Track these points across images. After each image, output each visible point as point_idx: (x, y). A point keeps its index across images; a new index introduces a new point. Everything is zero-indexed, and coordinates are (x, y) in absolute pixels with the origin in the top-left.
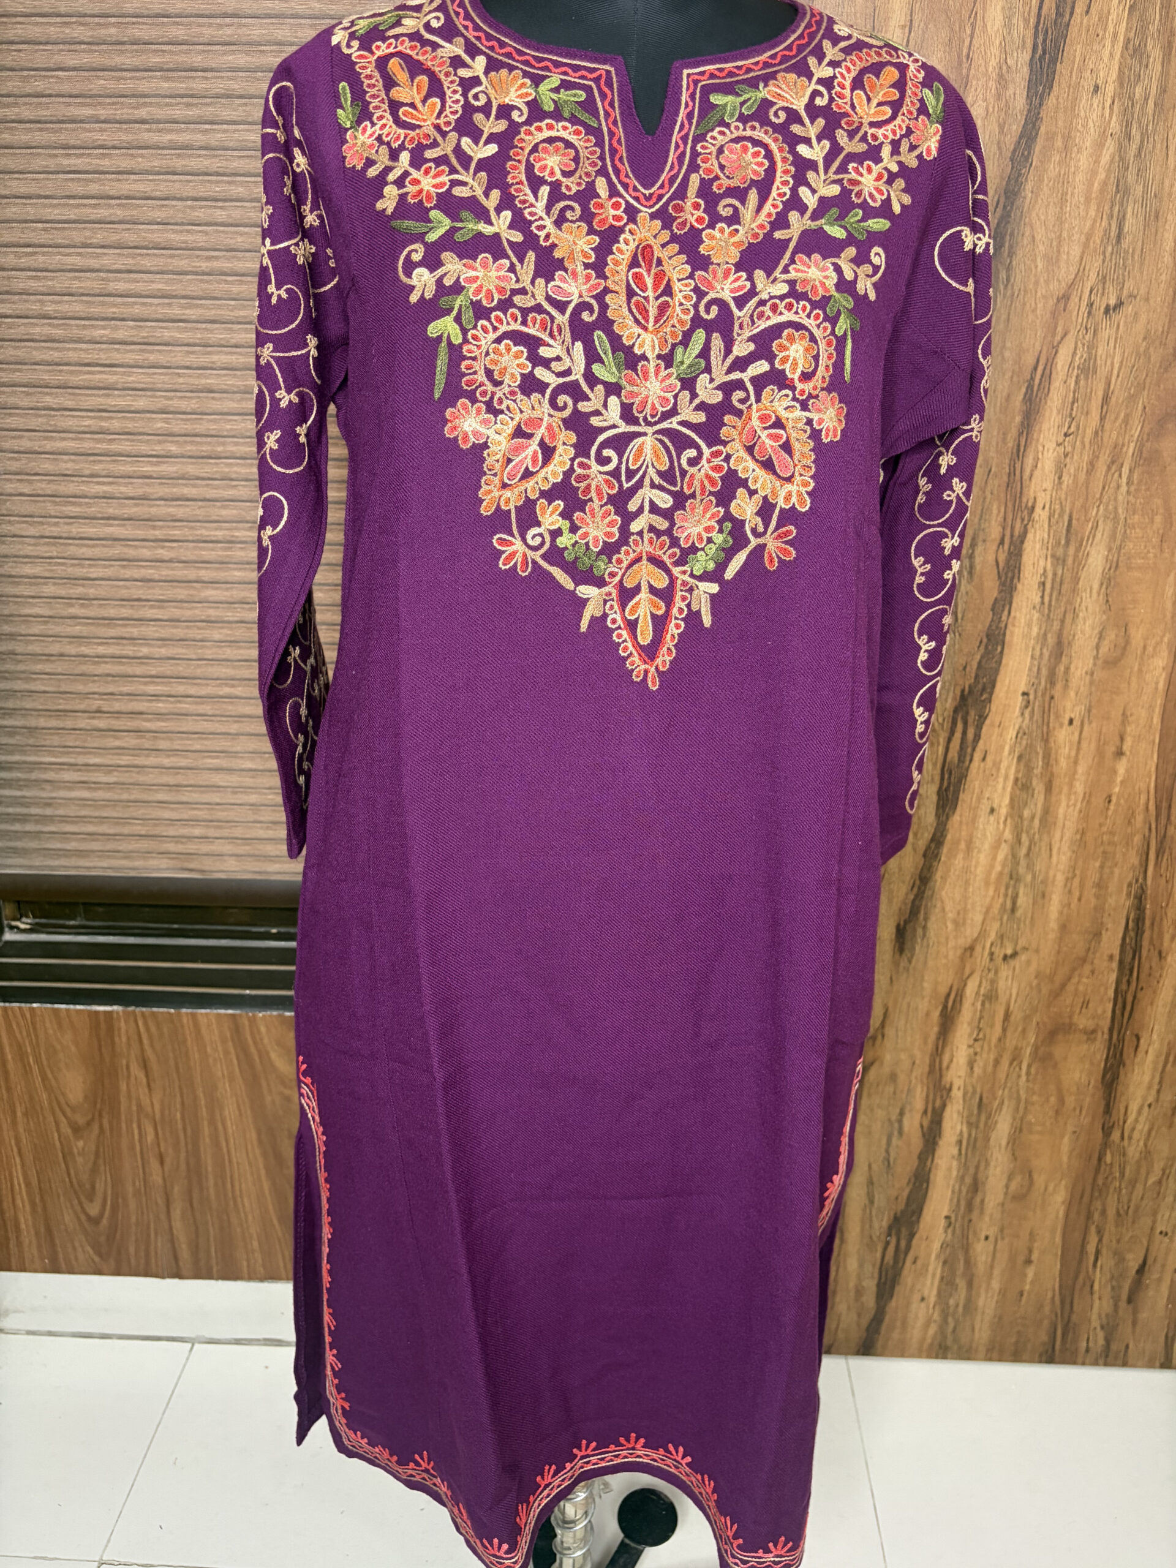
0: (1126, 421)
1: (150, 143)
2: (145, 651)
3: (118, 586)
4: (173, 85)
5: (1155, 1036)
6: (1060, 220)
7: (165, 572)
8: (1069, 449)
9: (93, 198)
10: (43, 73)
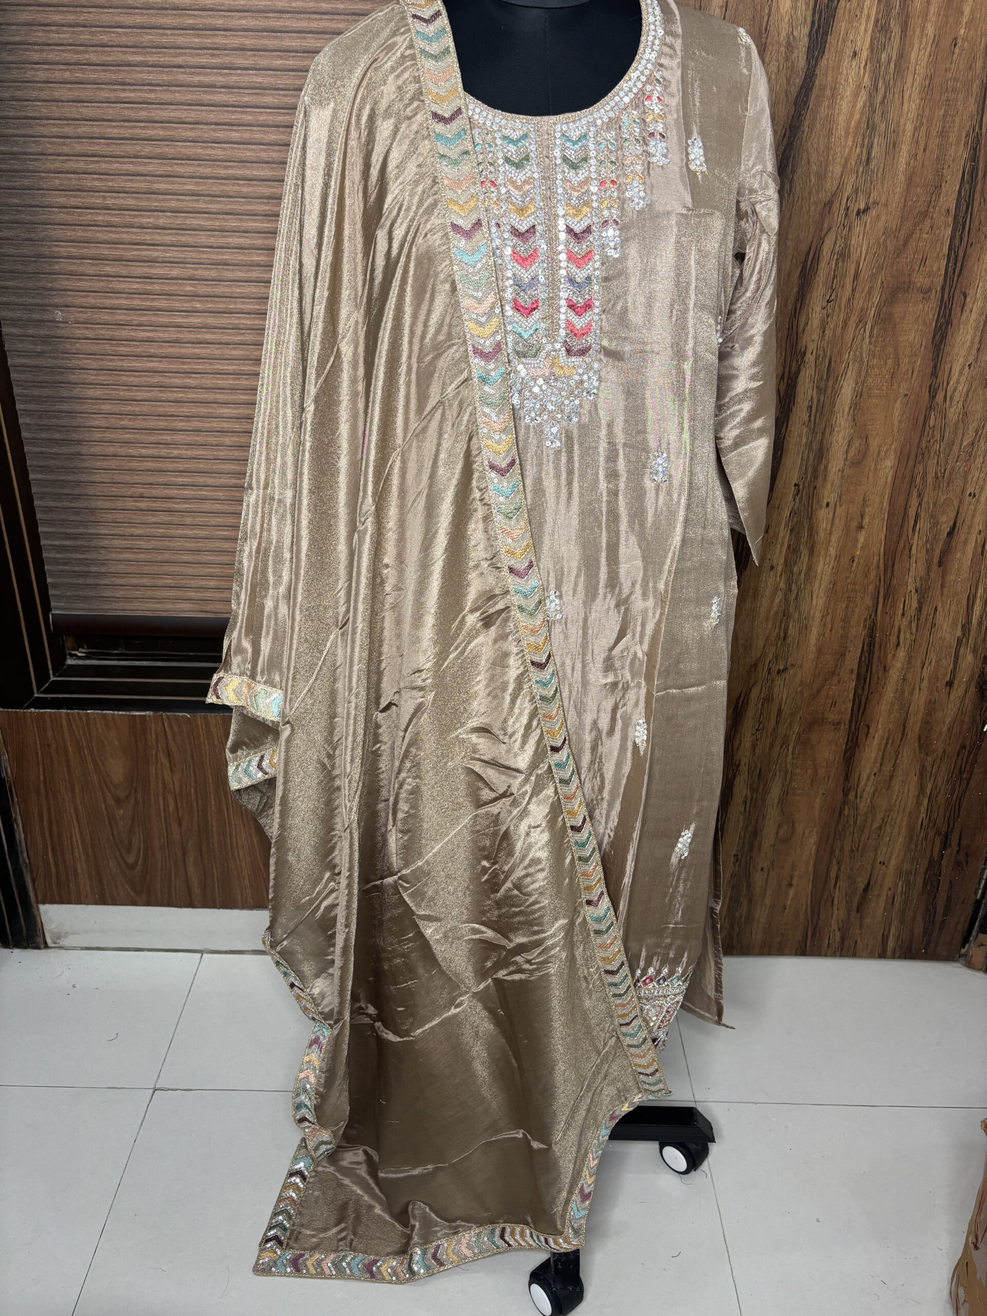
0: (869, 292)
1: (184, 83)
2: (176, 452)
3: (156, 406)
4: (201, 40)
5: (880, 726)
6: (828, 148)
7: (191, 396)
8: (830, 311)
9: (142, 122)
10: (107, 29)
